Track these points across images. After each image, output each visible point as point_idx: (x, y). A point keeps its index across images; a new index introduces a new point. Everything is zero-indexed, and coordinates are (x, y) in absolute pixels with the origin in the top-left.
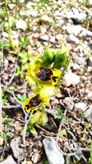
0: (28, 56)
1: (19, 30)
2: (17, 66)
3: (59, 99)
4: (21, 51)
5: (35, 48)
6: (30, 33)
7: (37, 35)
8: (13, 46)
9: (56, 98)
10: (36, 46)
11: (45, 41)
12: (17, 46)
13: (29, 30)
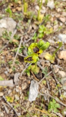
0: (44, 30)
1: (48, 8)
2: (35, 34)
3: (51, 64)
4: (42, 24)
5: (52, 25)
6: (54, 12)
7: (58, 16)
8: (39, 19)
9: (50, 62)
10: (54, 23)
11: (62, 22)
12: (42, 19)
13: (55, 9)
